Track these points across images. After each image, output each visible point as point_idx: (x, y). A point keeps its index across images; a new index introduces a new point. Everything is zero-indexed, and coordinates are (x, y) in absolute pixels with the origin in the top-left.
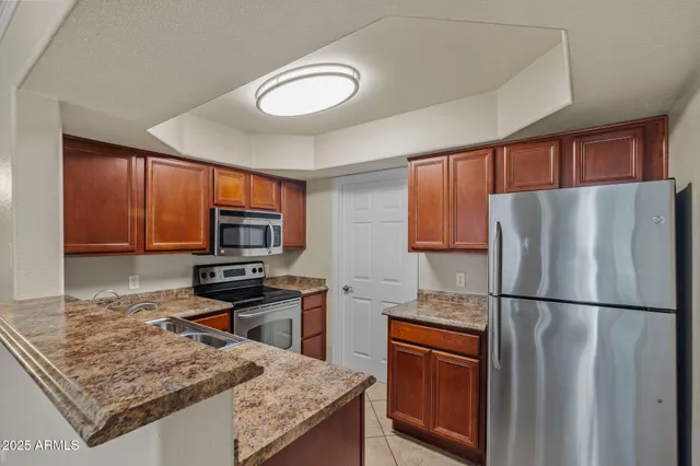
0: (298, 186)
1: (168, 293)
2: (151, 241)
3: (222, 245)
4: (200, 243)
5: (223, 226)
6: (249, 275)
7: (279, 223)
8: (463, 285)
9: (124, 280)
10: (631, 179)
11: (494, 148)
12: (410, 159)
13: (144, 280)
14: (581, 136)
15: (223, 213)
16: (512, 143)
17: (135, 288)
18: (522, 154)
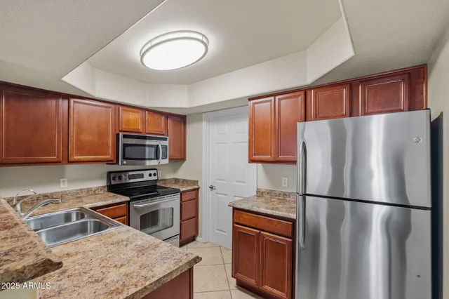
0: (181, 119)
1: (88, 190)
2: (72, 155)
3: (124, 158)
4: (108, 157)
5: (125, 146)
6: (147, 178)
7: (166, 143)
8: (286, 185)
9: (57, 181)
10: (400, 110)
11: (305, 91)
12: (250, 99)
13: (71, 181)
14: (365, 81)
15: (125, 136)
16: (318, 87)
17: (64, 187)
18: (324, 94)
